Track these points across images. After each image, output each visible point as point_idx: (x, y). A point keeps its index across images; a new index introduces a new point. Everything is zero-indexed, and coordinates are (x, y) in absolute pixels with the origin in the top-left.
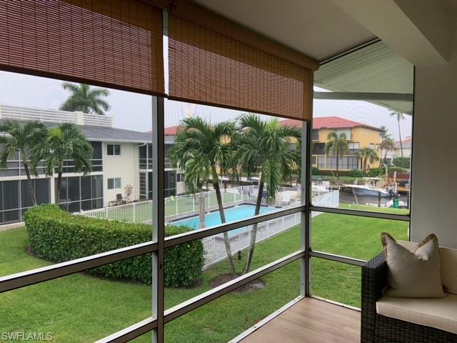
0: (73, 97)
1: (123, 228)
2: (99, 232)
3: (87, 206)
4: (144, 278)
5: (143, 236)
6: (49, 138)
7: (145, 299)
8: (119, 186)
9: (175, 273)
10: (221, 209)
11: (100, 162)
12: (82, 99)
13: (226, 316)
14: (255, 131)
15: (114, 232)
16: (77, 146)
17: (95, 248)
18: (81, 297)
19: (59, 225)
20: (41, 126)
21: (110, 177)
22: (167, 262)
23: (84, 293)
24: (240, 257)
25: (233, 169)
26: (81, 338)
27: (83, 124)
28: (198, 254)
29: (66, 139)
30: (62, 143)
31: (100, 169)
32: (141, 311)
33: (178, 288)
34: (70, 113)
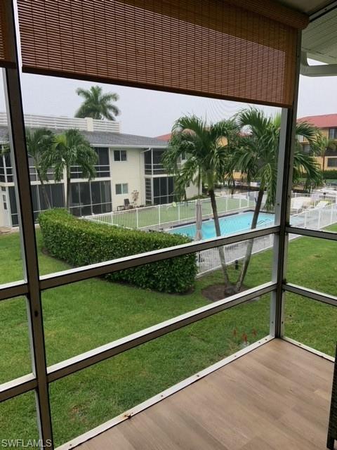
0: (86, 104)
1: (119, 234)
2: (98, 236)
3: (97, 210)
4: (140, 282)
5: (137, 242)
6: (56, 145)
7: (138, 302)
8: (126, 191)
9: (167, 279)
10: (216, 218)
11: (108, 168)
12: (94, 105)
13: (215, 326)
14: (257, 131)
15: (112, 237)
16: (81, 152)
17: (96, 251)
18: (82, 296)
19: (65, 228)
20: (49, 132)
21: (118, 183)
22: (160, 268)
23: (85, 292)
24: (237, 267)
25: (229, 175)
26: (76, 335)
27: (92, 130)
28: (191, 263)
29: (71, 145)
30: (67, 149)
31: (108, 175)
32: (133, 313)
33: (170, 293)
34: (81, 120)
